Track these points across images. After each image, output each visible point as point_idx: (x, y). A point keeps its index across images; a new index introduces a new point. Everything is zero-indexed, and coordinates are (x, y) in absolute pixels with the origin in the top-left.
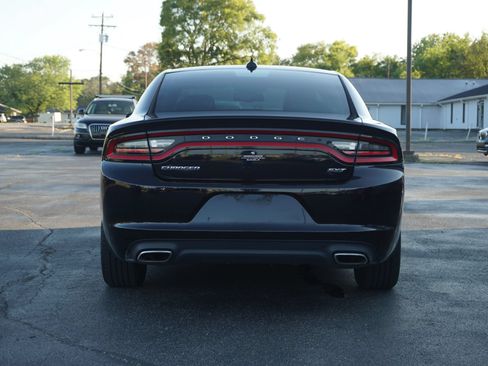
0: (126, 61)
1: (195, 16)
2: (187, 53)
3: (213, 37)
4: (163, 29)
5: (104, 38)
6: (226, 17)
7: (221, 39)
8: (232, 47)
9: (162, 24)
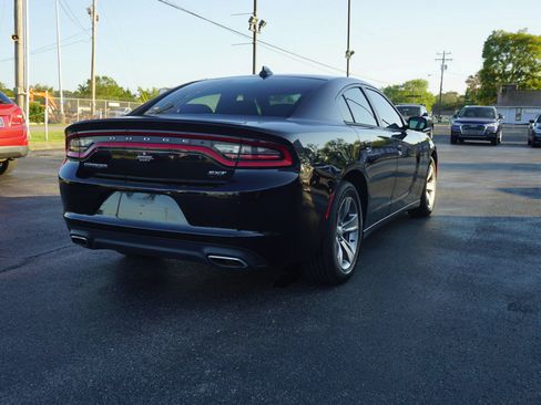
0: (467, 82)
1: (506, 51)
2: (500, 75)
3: (518, 64)
4: (484, 60)
5: (444, 67)
6: (528, 50)
7: (525, 65)
8: (533, 70)
9: (483, 56)
